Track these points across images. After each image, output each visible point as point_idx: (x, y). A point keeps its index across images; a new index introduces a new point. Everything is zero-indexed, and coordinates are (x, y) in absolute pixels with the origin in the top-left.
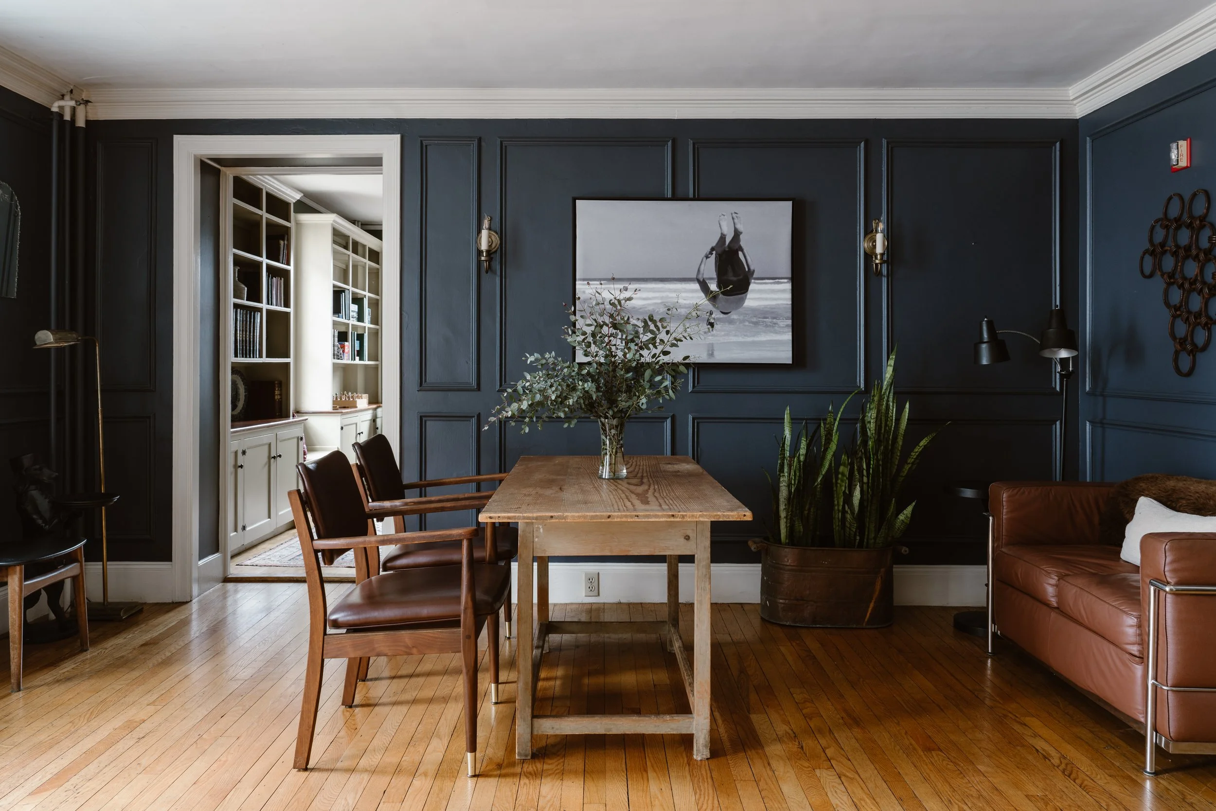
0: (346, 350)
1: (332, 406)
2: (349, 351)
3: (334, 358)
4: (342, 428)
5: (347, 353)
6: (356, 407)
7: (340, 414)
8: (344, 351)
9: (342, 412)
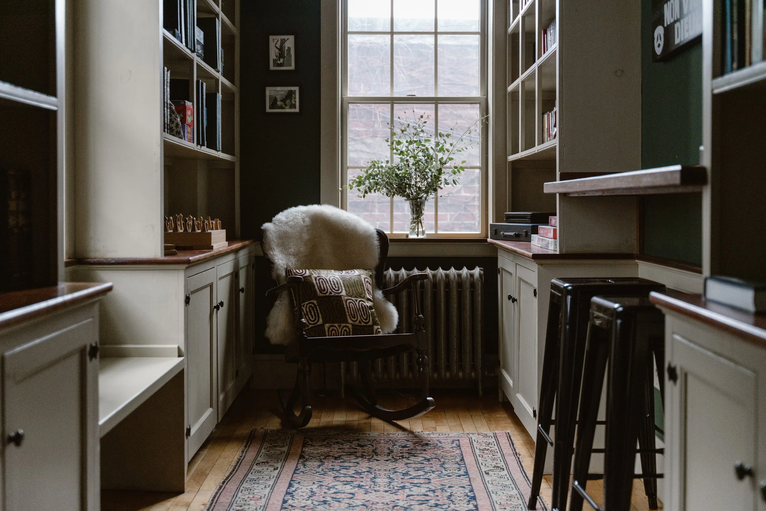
0: (189, 119)
1: (163, 245)
2: (193, 121)
3: (164, 131)
4: (187, 300)
5: (190, 126)
6: (212, 248)
7: (184, 266)
8: (183, 120)
9: (188, 262)
